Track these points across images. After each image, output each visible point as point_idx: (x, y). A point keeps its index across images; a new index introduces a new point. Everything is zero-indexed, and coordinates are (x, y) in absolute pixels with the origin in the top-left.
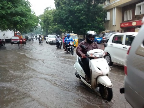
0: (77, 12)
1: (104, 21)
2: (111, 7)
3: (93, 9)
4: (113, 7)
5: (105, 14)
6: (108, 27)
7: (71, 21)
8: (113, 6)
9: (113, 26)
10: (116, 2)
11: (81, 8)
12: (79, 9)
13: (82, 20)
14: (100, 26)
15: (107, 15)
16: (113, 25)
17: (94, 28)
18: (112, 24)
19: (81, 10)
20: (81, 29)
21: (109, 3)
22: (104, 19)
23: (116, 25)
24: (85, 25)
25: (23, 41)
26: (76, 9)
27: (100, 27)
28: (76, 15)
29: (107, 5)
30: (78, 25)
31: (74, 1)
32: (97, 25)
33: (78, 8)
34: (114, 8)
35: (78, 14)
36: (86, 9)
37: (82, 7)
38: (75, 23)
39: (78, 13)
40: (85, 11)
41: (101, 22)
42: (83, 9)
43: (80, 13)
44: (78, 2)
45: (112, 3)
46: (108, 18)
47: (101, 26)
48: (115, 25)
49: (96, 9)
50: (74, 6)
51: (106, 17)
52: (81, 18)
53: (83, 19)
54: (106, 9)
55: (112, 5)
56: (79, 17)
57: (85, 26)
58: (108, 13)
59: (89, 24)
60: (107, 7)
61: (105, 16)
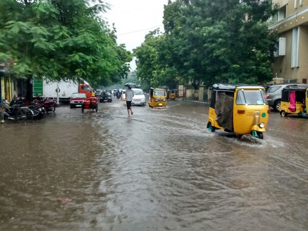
0: (208, 40)
1: (272, 59)
2: (287, 27)
3: (245, 33)
4: (294, 26)
5: (273, 43)
6: (281, 71)
7: (195, 60)
8: (292, 25)
9: (293, 68)
10: (299, 14)
11: (217, 31)
12: (211, 34)
13: (217, 57)
14: (261, 70)
15: (278, 43)
16: (293, 66)
17: (246, 75)
18: (290, 66)
19: (217, 36)
20: (215, 77)
21: (285, 17)
22: (272, 55)
23: (298, 67)
24: (224, 67)
25: (91, 102)
26: (204, 34)
27: (260, 72)
28: (206, 47)
29: (280, 22)
30: (209, 68)
31: (201, 18)
32: (254, 67)
33: (210, 32)
34: (296, 28)
35: (209, 44)
36: (228, 34)
37: (219, 28)
38: (202, 63)
39: (209, 42)
40: (225, 38)
41: (264, 60)
42: (220, 33)
43: (213, 42)
44: (211, 18)
45: (290, 17)
46: (282, 51)
47: (263, 69)
48: (297, 66)
49: (252, 33)
50: (202, 28)
51: (277, 50)
52: (217, 52)
53: (220, 56)
54: (275, 32)
55: (290, 21)
56: (213, 50)
57: (226, 71)
58: (282, 41)
59: (235, 66)
60: (279, 27)
61: (274, 46)
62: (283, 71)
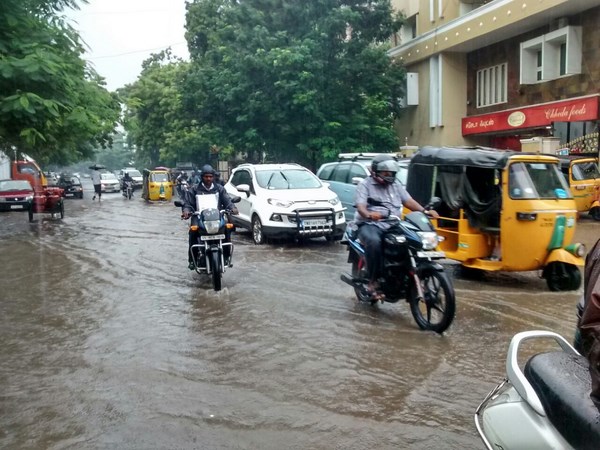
0: (283, 73)
1: (396, 109)
2: (421, 54)
3: (349, 62)
4: (431, 53)
5: (398, 82)
6: (412, 134)
7: (258, 111)
8: (428, 51)
9: (433, 128)
10: (439, 32)
11: (298, 56)
12: (288, 63)
13: (301, 106)
14: (378, 132)
15: (405, 83)
16: (433, 123)
17: (353, 140)
18: (429, 123)
19: (298, 66)
20: (298, 145)
21: (414, 36)
22: (396, 103)
23: (442, 127)
24: (315, 126)
25: (49, 199)
26: (275, 62)
27: (378, 136)
28: (280, 87)
29: (406, 45)
30: (286, 128)
31: (266, 31)
32: (367, 126)
33: (285, 59)
34: (436, 56)
35: (285, 81)
36: (319, 63)
37: (302, 52)
38: (272, 118)
39: (284, 77)
40: (313, 70)
41: (383, 113)
42: (306, 61)
43: (291, 77)
44: (285, 32)
45: (424, 37)
46: (413, 98)
47: (383, 130)
48: (440, 125)
49: (362, 63)
50: (269, 50)
51: (404, 94)
52: (301, 98)
53: (306, 104)
54: (400, 63)
55: (426, 43)
56: (290, 94)
57: (316, 134)
58: (412, 79)
59: (332, 124)
60: (405, 54)
61: (399, 90)
62: (416, 133)
